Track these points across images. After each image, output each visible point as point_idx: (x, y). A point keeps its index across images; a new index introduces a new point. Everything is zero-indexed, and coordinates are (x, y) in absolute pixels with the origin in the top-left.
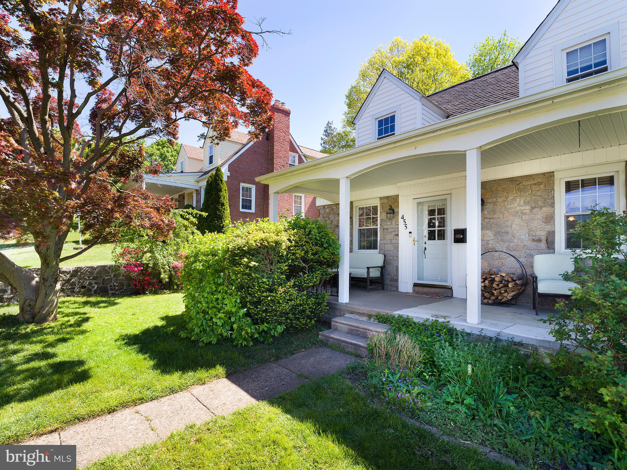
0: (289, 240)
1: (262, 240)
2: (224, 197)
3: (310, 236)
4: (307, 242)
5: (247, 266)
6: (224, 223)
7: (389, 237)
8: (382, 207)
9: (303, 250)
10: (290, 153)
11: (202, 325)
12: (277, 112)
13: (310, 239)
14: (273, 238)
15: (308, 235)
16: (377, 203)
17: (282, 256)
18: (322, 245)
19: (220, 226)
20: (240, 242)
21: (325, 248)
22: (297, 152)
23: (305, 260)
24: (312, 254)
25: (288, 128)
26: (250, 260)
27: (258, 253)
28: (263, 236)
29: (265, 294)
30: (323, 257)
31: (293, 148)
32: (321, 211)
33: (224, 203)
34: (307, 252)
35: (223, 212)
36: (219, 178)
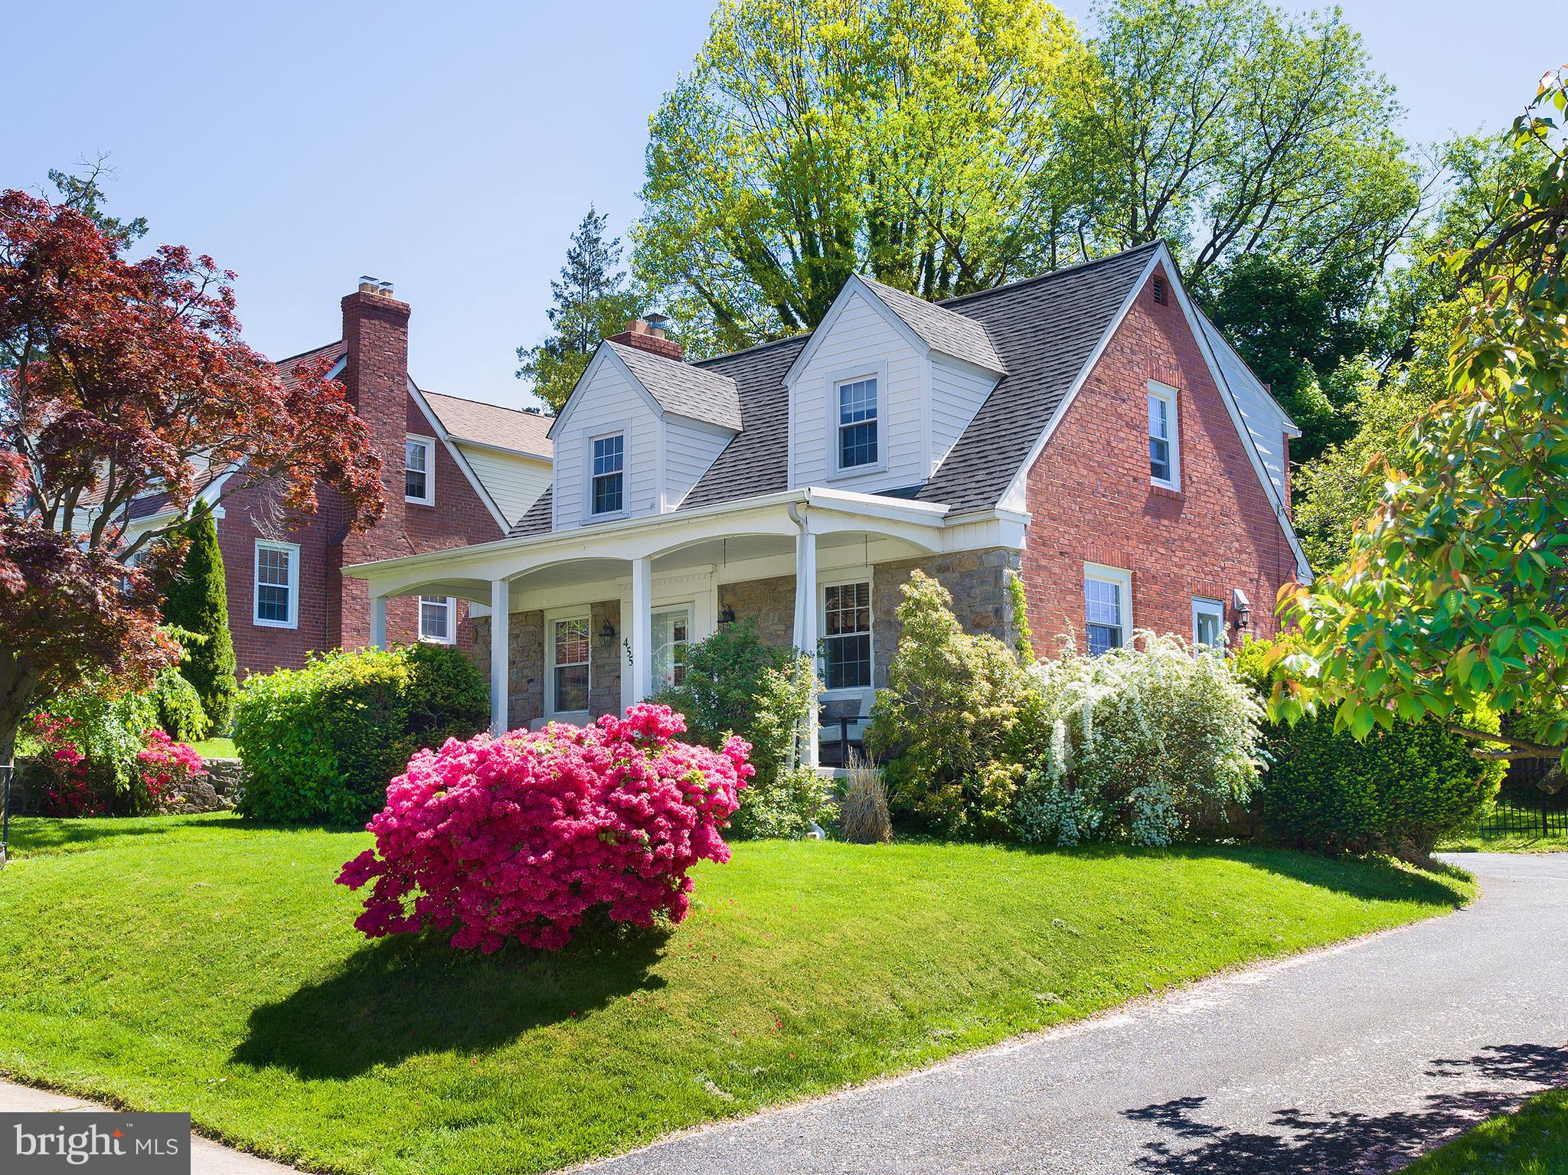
0: (409, 677)
1: (372, 675)
2: (217, 587)
3: (440, 672)
4: (435, 681)
5: (353, 710)
6: (217, 662)
7: (606, 681)
8: (595, 622)
9: (429, 690)
10: (409, 436)
11: (286, 797)
12: (369, 318)
13: (440, 676)
14: (388, 672)
15: (437, 670)
16: (586, 614)
17: (399, 698)
18: (457, 687)
19: (206, 671)
20: (343, 679)
21: (463, 691)
22: (432, 433)
23: (433, 707)
24: (442, 698)
25: (403, 361)
26: (356, 702)
27: (367, 694)
28: (373, 671)
29: (375, 751)
30: (460, 703)
31: (418, 421)
32: (479, 629)
33: (216, 605)
34: (434, 695)
35: (216, 629)
36: (203, 531)
